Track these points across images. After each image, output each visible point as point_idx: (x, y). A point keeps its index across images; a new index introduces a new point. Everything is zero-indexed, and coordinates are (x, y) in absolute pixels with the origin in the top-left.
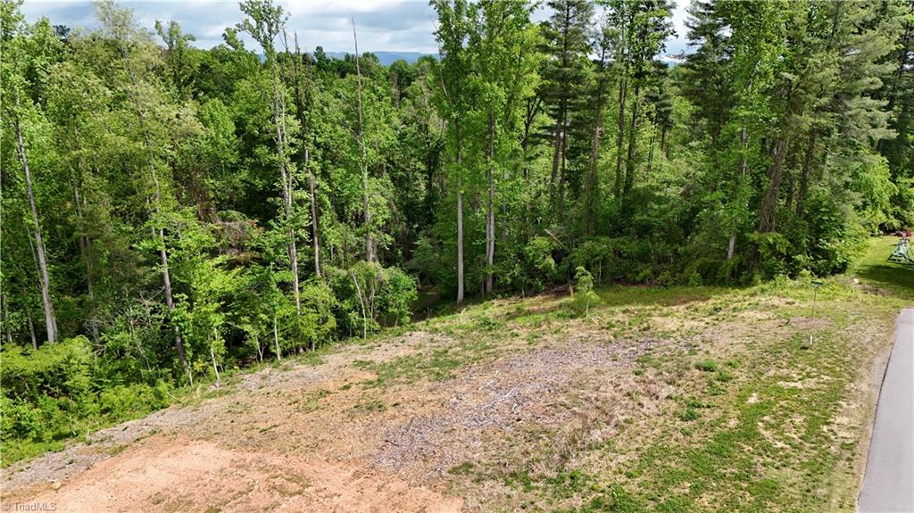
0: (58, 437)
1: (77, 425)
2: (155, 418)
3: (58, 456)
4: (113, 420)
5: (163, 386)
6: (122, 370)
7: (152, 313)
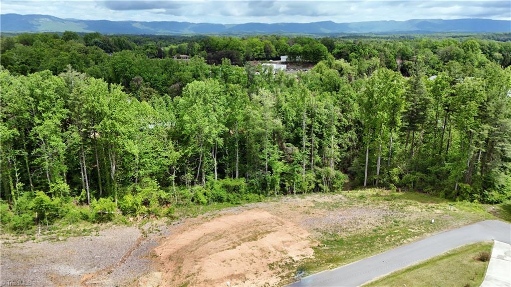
0: (236, 204)
1: (241, 202)
2: (258, 204)
3: (237, 208)
4: (249, 202)
5: (261, 196)
6: (253, 189)
7: (262, 174)
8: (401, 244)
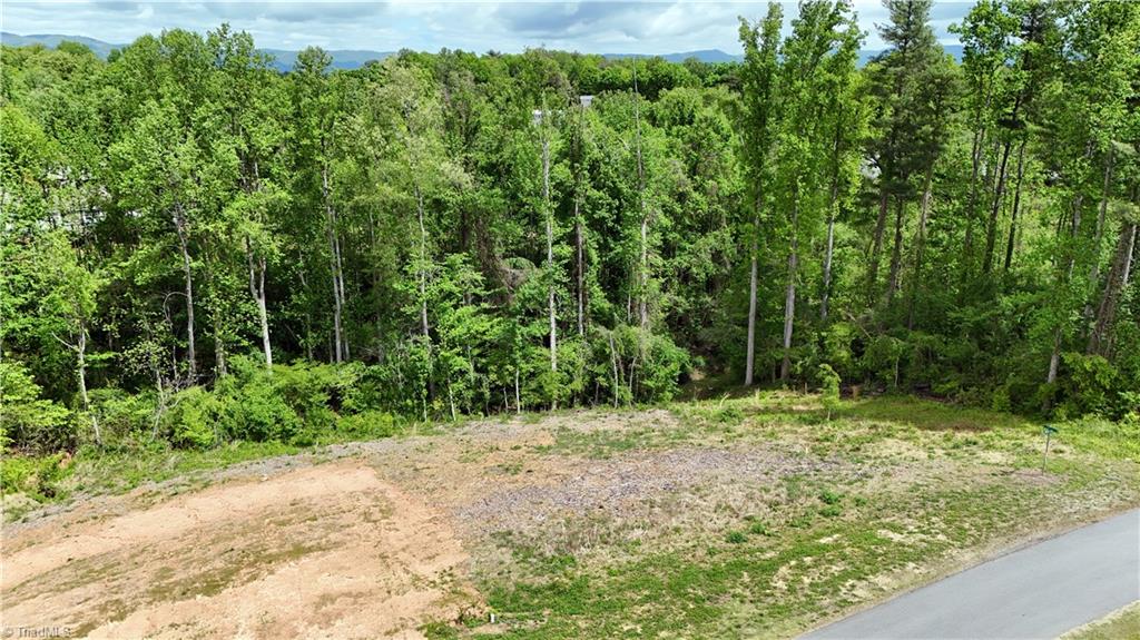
8: (844, 603)
